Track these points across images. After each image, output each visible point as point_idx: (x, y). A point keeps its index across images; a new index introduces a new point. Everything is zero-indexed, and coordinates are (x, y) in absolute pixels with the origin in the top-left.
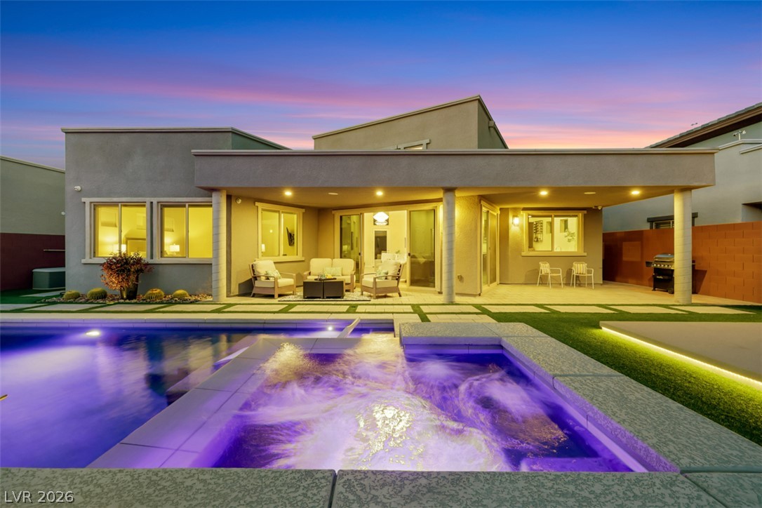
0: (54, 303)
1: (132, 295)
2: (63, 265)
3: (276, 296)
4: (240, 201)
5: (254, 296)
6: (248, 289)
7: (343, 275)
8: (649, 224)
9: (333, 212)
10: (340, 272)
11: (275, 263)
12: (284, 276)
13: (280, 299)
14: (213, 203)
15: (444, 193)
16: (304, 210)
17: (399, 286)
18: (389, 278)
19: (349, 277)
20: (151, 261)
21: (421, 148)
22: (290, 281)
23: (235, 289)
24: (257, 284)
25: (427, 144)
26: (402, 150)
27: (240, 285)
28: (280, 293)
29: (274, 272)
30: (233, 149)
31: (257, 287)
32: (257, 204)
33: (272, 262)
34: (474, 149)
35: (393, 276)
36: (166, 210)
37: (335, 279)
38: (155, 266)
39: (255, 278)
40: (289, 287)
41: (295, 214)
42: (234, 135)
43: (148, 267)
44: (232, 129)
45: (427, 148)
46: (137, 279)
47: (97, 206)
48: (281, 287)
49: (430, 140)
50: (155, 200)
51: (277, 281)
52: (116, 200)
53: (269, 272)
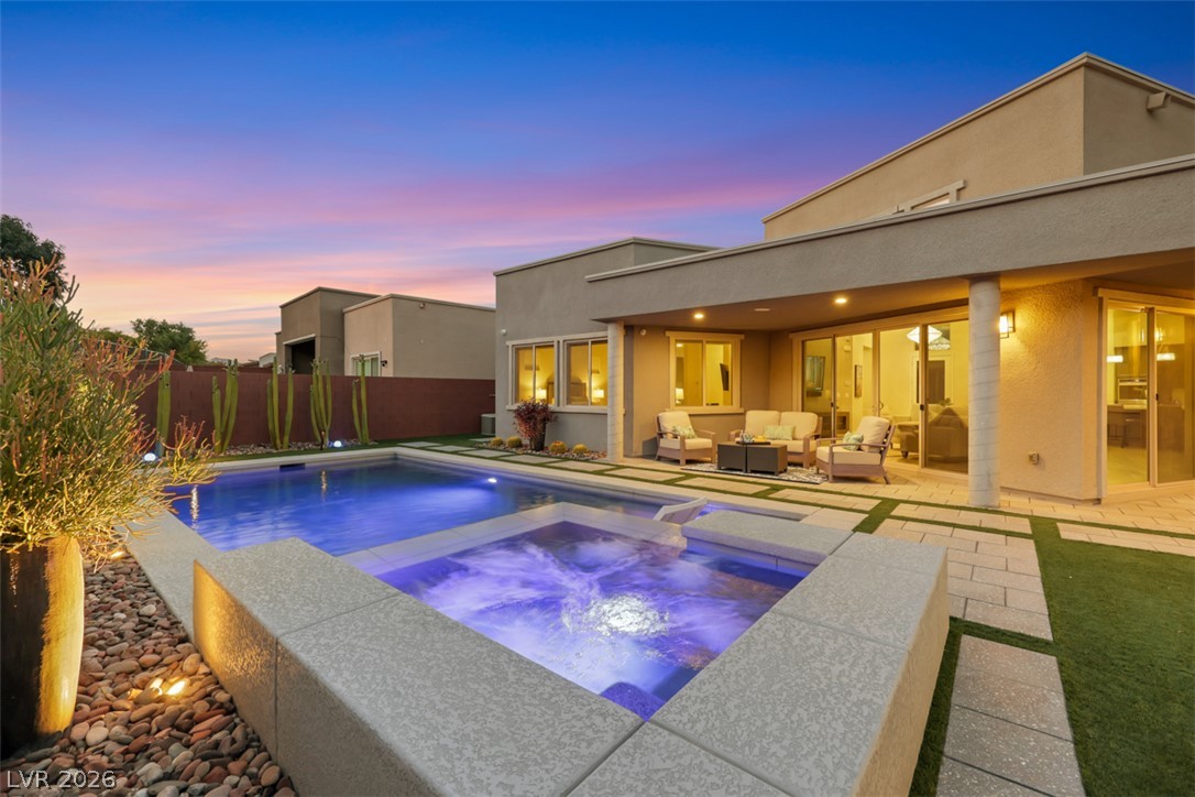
0: (483, 448)
1: (539, 446)
2: (494, 412)
3: (682, 462)
4: (644, 333)
5: (660, 459)
6: (652, 450)
7: (794, 439)
9: (791, 336)
10: (790, 434)
11: (690, 415)
12: (699, 434)
13: (688, 467)
14: (608, 339)
16: (742, 337)
17: (884, 465)
18: (863, 447)
19: (801, 443)
20: (558, 409)
21: (945, 202)
22: (706, 442)
23: (638, 447)
24: (663, 443)
25: (959, 190)
26: (908, 211)
27: (644, 443)
28: (689, 458)
29: (685, 428)
30: (635, 265)
31: (663, 448)
32: (668, 333)
33: (686, 414)
34: (1077, 177)
35: (871, 446)
36: (573, 348)
37: (769, 443)
38: (559, 415)
39: (661, 435)
40: (705, 451)
41: (728, 343)
42: (638, 247)
43: (554, 416)
44: (635, 239)
45: (958, 199)
46: (544, 428)
47: (518, 349)
48: (691, 451)
49: (965, 182)
50: (561, 339)
51: (687, 441)
52: (530, 341)
53: (679, 428)
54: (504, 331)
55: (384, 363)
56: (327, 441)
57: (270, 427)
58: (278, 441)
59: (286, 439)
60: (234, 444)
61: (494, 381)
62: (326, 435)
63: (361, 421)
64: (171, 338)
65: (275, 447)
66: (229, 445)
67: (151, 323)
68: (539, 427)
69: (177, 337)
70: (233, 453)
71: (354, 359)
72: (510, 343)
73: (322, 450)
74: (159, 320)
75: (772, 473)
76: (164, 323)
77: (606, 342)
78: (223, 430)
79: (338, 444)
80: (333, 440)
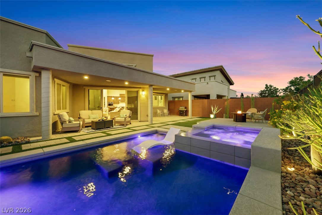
8: (172, 99)
9: (84, 87)
15: (149, 87)
16: (69, 85)
25: (135, 66)
32: (55, 79)
42: (46, 36)
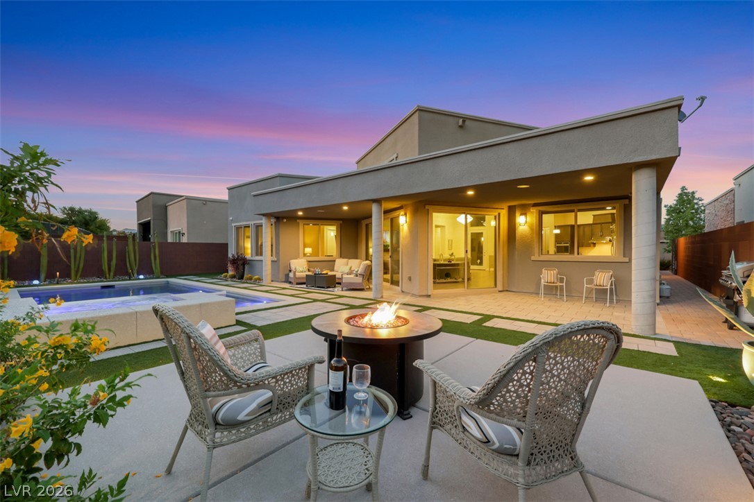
1: (241, 277)
3: (295, 283)
4: (285, 220)
6: (285, 278)
14: (263, 224)
16: (341, 222)
18: (358, 275)
20: (252, 259)
24: (290, 275)
25: (396, 158)
27: (282, 275)
29: (302, 267)
32: (298, 221)
33: (305, 261)
37: (327, 274)
38: (251, 262)
39: (290, 271)
41: (333, 225)
42: (281, 178)
43: (248, 262)
46: (244, 268)
47: (238, 228)
48: (299, 278)
49: (397, 154)
50: (252, 223)
51: (297, 273)
52: (241, 224)
53: (297, 267)
54: (231, 218)
55: (183, 234)
56: (136, 275)
57: (103, 267)
58: (108, 275)
59: (112, 274)
60: (83, 276)
61: (227, 244)
62: (135, 272)
63: (156, 265)
64: (84, 218)
65: (106, 278)
66: (80, 277)
67: (72, 209)
68: (241, 267)
69: (88, 218)
70: (82, 281)
71: (171, 232)
72: (233, 225)
73: (130, 280)
74: (77, 207)
75: (323, 288)
76: (80, 209)
77: (262, 226)
78: (76, 269)
79: (141, 277)
80: (138, 274)
